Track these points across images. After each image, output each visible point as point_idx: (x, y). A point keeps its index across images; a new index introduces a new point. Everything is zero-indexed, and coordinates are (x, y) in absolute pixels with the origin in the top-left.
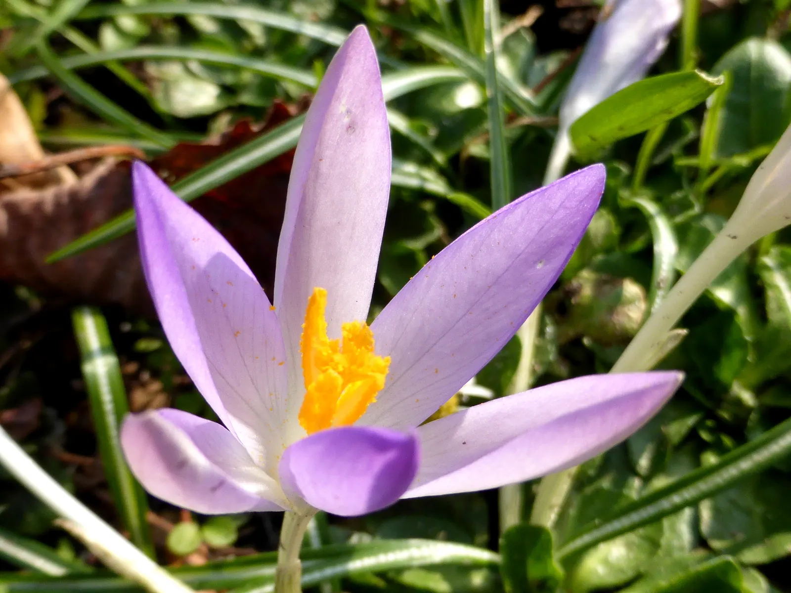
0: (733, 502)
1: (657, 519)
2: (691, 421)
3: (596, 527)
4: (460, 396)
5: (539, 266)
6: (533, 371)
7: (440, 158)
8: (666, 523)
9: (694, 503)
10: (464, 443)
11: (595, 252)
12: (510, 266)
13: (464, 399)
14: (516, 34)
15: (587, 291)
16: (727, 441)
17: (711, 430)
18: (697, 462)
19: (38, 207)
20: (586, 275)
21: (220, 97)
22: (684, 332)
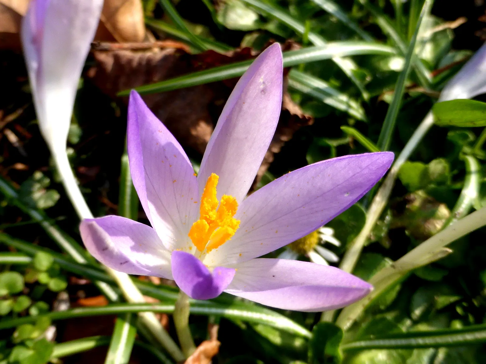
0: (460, 355)
1: (410, 348)
2: (453, 299)
3: (370, 339)
4: (320, 239)
5: (346, 195)
6: (369, 239)
7: (366, 96)
8: (415, 352)
9: (437, 347)
10: (274, 276)
11: (431, 182)
12: (332, 189)
13: (322, 242)
14: (444, 31)
15: (417, 204)
16: (471, 319)
17: (464, 308)
18: (449, 324)
19: (130, 61)
20: (421, 193)
21: (256, 22)
22: (450, 251)
